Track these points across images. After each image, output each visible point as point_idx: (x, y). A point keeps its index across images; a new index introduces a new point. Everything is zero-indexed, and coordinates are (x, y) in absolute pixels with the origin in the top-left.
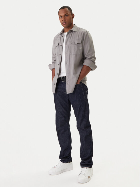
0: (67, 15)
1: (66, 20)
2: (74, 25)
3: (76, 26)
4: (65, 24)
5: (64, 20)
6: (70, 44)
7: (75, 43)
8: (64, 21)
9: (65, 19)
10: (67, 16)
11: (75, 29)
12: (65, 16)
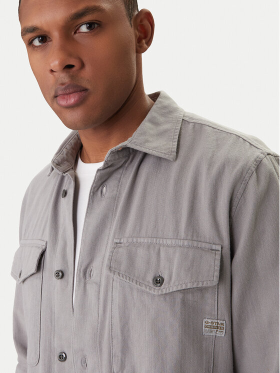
0: (88, 18)
1: (88, 72)
2: (155, 96)
3: (170, 110)
4: (72, 100)
5: (69, 67)
6: (116, 285)
7: (158, 281)
8: (64, 77)
9: (70, 55)
10: (91, 26)
11: (161, 134)
12: (69, 29)
